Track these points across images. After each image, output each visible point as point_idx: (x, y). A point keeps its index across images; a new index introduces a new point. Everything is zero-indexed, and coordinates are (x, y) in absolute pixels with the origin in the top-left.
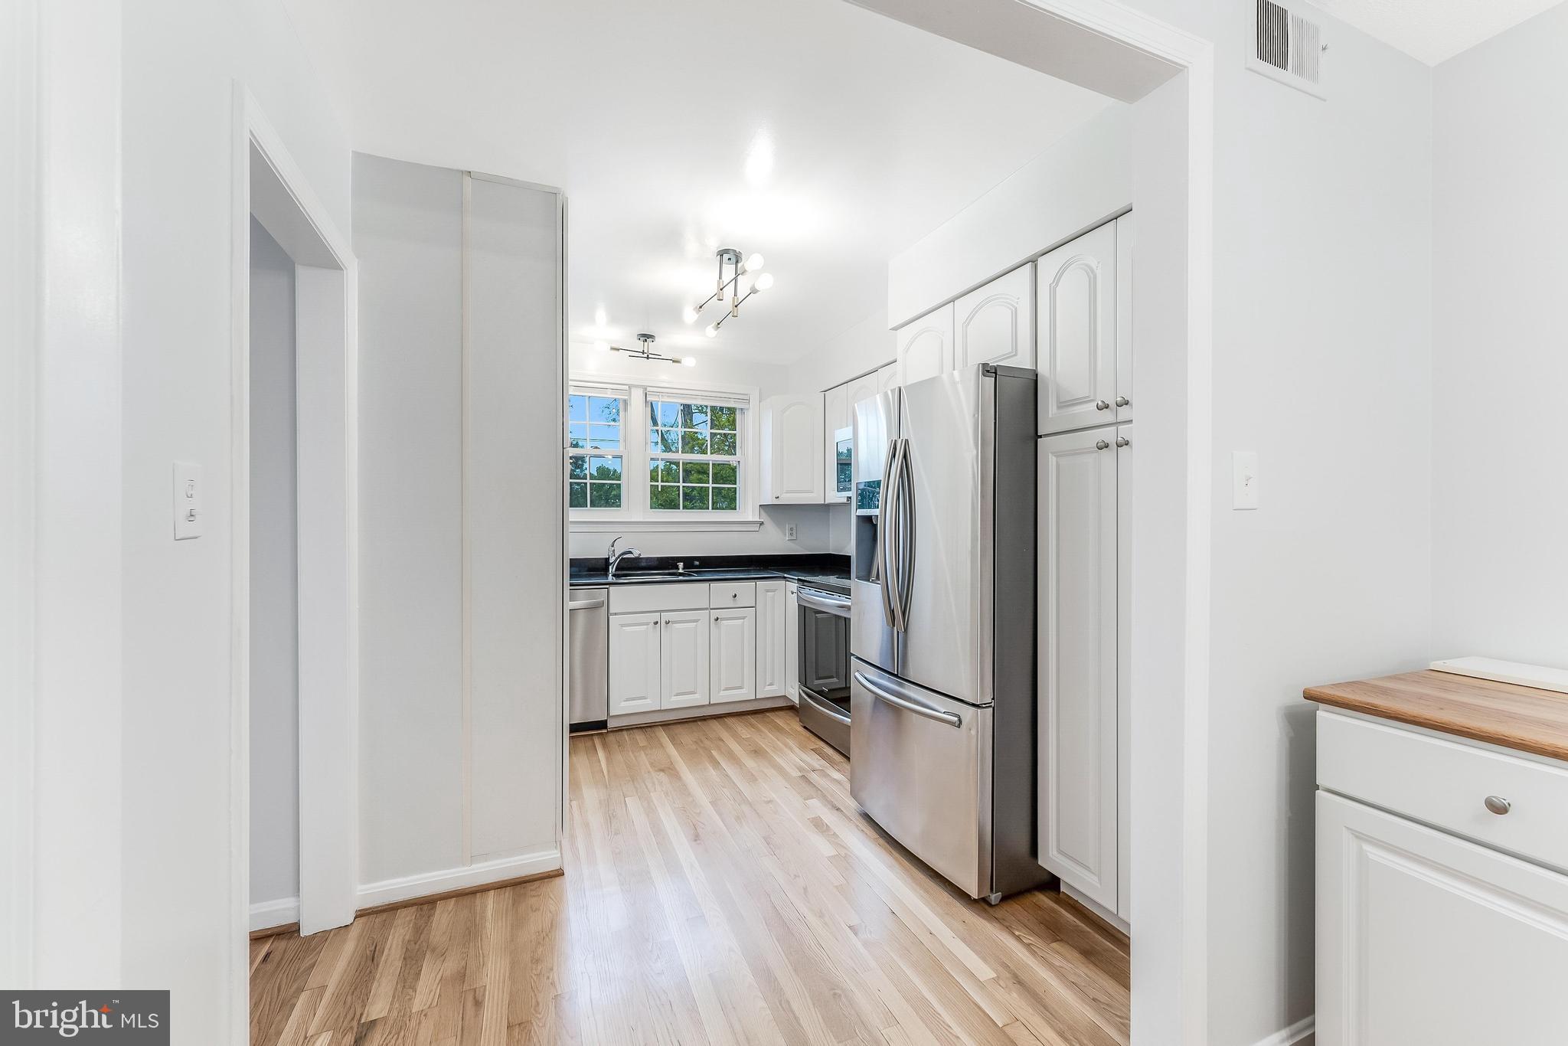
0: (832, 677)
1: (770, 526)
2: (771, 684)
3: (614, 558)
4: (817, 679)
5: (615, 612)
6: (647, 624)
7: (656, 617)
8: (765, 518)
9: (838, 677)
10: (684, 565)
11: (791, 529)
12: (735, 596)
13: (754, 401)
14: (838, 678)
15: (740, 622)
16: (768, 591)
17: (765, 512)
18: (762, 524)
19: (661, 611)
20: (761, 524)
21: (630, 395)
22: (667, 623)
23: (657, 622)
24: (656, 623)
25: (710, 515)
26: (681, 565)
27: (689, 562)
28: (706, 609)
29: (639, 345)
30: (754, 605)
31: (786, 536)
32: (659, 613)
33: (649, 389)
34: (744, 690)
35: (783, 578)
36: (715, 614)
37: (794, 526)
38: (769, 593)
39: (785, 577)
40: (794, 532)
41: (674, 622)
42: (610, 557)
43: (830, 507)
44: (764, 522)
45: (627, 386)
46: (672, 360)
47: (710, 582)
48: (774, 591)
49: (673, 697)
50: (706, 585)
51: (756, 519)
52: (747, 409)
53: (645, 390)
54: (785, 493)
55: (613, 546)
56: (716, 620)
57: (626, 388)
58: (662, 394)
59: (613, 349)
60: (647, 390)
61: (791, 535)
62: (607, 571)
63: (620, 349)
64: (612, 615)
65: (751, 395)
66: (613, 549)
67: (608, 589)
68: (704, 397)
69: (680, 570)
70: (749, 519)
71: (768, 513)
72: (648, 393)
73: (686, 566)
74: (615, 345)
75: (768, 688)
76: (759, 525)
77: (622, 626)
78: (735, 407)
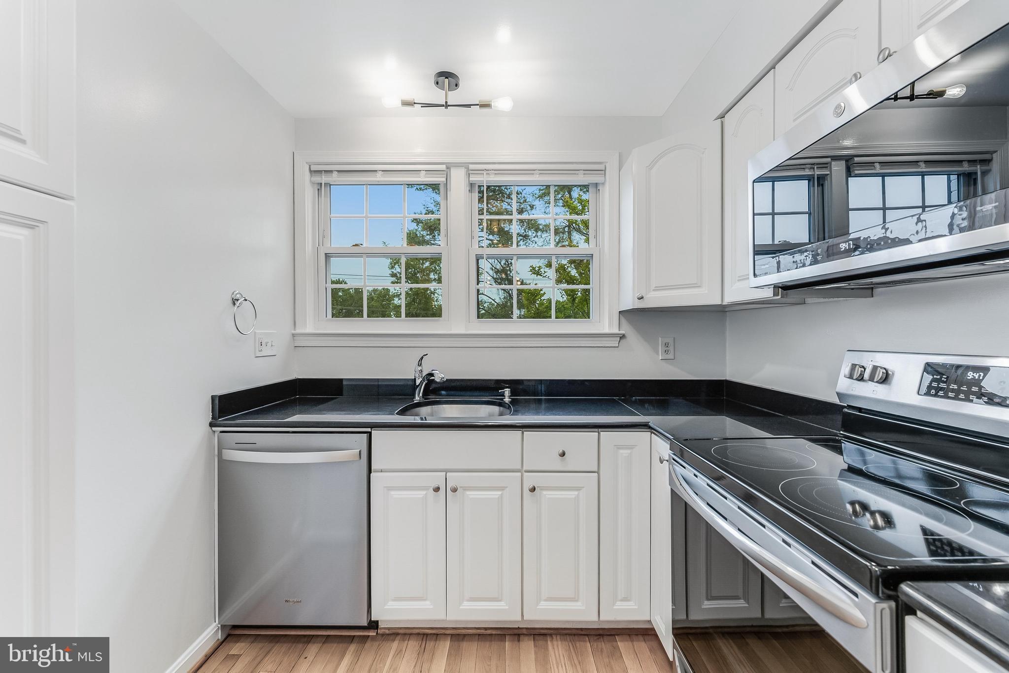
1: (633, 338)
2: (625, 599)
3: (421, 379)
4: (708, 599)
5: (381, 467)
6: (423, 488)
7: (438, 479)
8: (626, 329)
11: (667, 345)
12: (563, 454)
13: (612, 172)
15: (573, 494)
16: (619, 447)
17: (626, 318)
18: (623, 337)
19: (446, 471)
20: (621, 338)
21: (449, 177)
22: (454, 490)
23: (441, 488)
24: (437, 489)
25: (554, 326)
26: (507, 392)
27: (517, 386)
28: (517, 471)
30: (596, 469)
31: (658, 354)
32: (445, 473)
33: (471, 167)
34: (579, 603)
35: (645, 426)
36: (530, 480)
37: (670, 340)
38: (621, 451)
39: (650, 427)
40: (671, 348)
41: (466, 489)
42: (417, 379)
43: (727, 313)
44: (626, 334)
45: (445, 166)
46: (478, 105)
47: (524, 430)
48: (631, 447)
49: (465, 603)
50: (517, 434)
51: (615, 330)
52: (603, 184)
53: (468, 169)
54: (653, 290)
55: (420, 364)
56: (533, 490)
57: (443, 167)
58: (488, 172)
59: (406, 103)
60: (470, 168)
61: (667, 352)
62: (414, 395)
63: (415, 103)
64: (376, 471)
65: (607, 162)
66: (420, 368)
67: (370, 433)
68: (542, 172)
69: (507, 397)
70: (606, 330)
71: (630, 322)
72: (471, 172)
73: (513, 393)
74: (408, 98)
75: (619, 605)
76: (619, 339)
77: (389, 490)
78: (587, 184)
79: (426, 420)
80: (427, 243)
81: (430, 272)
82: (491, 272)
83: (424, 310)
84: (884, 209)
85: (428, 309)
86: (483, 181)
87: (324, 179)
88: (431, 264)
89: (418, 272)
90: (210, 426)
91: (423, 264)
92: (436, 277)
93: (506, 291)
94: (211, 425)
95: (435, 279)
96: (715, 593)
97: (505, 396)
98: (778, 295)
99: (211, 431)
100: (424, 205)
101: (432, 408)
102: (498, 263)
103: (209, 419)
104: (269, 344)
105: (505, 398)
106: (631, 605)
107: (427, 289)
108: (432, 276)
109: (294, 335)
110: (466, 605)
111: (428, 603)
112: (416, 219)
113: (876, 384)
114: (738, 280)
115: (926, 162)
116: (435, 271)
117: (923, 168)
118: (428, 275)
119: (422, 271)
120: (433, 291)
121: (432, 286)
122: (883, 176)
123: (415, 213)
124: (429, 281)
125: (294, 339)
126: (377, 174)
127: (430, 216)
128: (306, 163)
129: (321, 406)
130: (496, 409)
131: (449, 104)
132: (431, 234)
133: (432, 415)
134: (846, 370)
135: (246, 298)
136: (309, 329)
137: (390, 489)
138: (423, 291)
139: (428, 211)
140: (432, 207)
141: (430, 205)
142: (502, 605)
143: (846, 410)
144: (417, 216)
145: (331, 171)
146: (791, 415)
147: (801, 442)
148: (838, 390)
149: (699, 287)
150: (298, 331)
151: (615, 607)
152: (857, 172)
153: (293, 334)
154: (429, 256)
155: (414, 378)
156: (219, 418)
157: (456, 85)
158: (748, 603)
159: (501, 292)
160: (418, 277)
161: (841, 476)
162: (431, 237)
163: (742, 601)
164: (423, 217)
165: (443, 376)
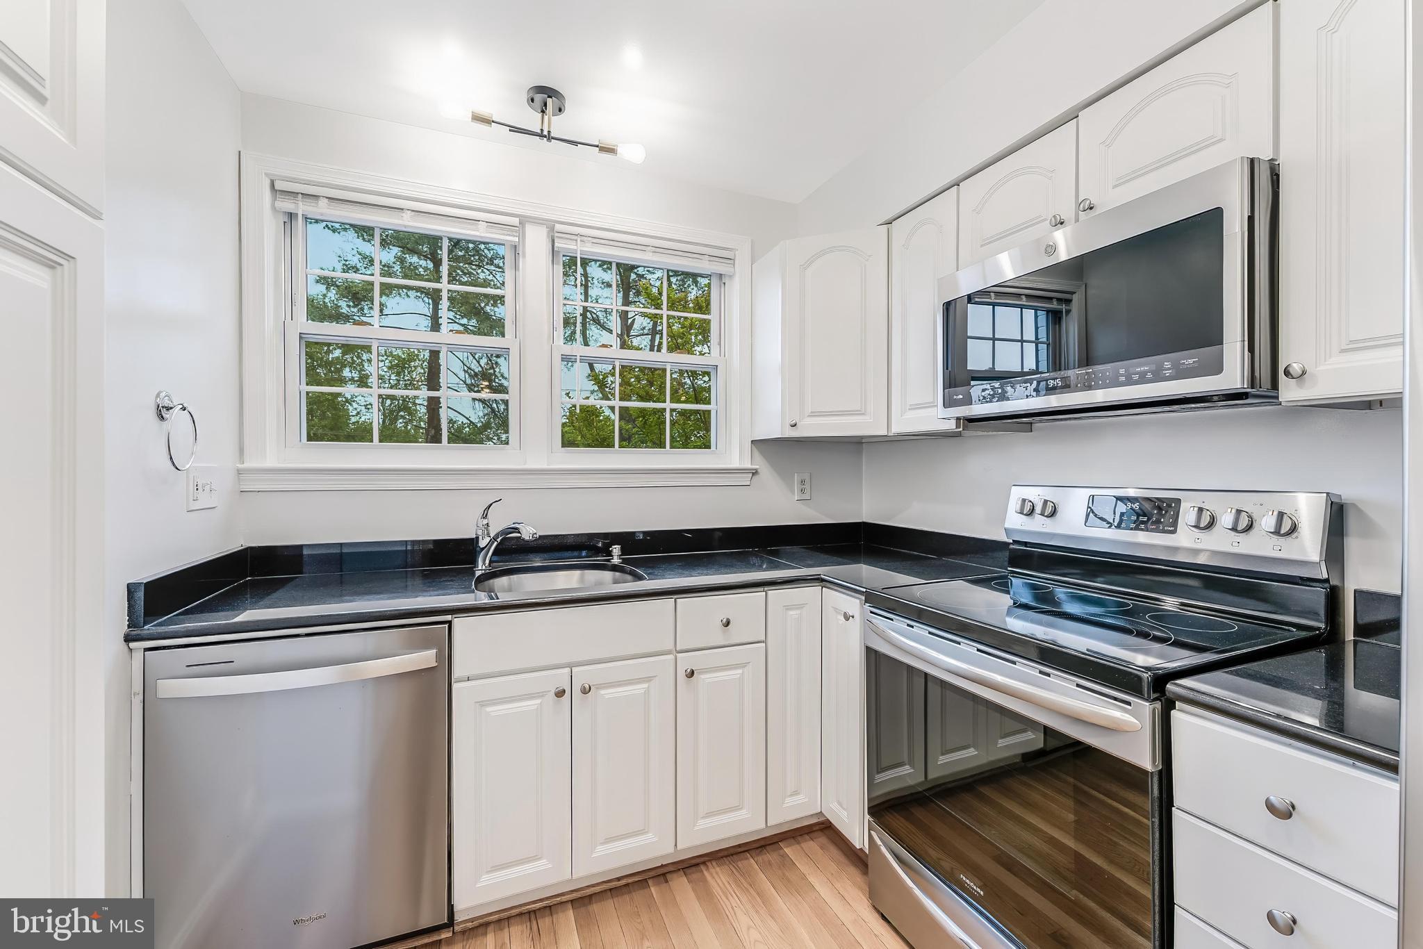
0: (901, 764)
1: (767, 473)
2: (796, 793)
3: (487, 540)
5: (466, 674)
6: (541, 695)
7: (560, 678)
8: (760, 463)
9: (911, 764)
10: (622, 549)
11: (803, 482)
12: (728, 623)
13: (743, 258)
14: (912, 766)
15: (736, 673)
16: (787, 608)
17: (758, 450)
18: (755, 473)
19: (571, 666)
20: (753, 474)
21: (522, 236)
22: (585, 691)
23: (564, 691)
24: (560, 694)
26: (616, 550)
27: (627, 540)
28: (668, 653)
29: (532, 119)
30: (763, 638)
31: (794, 493)
32: (567, 670)
33: (558, 227)
34: (744, 811)
35: (818, 580)
36: (686, 662)
37: (806, 477)
38: (791, 613)
39: (823, 580)
40: (807, 486)
41: (601, 686)
42: (480, 538)
43: (864, 445)
44: (759, 470)
45: (518, 219)
46: (597, 146)
47: (676, 597)
48: (800, 607)
49: (600, 848)
50: (668, 602)
51: (747, 465)
52: (731, 277)
53: (552, 229)
54: (809, 416)
55: (485, 516)
56: (691, 674)
57: (516, 221)
58: (583, 238)
59: (479, 119)
60: (555, 229)
61: (802, 491)
62: (474, 562)
63: (493, 122)
64: (458, 681)
65: (737, 250)
66: (485, 522)
67: (450, 623)
68: (657, 249)
69: (615, 557)
70: (736, 464)
71: (762, 453)
72: (556, 235)
73: (624, 552)
74: (485, 111)
75: (790, 801)
76: (751, 475)
77: (482, 706)
78: (710, 273)
79: (498, 599)
80: (346, 319)
81: (344, 366)
82: (462, 375)
83: (331, 429)
84: (994, 339)
85: (340, 428)
86: (576, 250)
87: (302, 208)
88: (344, 354)
89: (319, 366)
90: (125, 641)
91: (329, 352)
92: (356, 375)
93: (486, 404)
94: (128, 639)
95: (352, 379)
96: (884, 764)
97: (612, 556)
98: (960, 428)
99: (126, 647)
100: (340, 257)
101: (510, 579)
102: (474, 361)
103: (124, 628)
104: (207, 488)
105: (612, 559)
106: (800, 799)
107: (339, 395)
108: (346, 373)
109: (239, 472)
110: (601, 850)
111: (544, 861)
112: (325, 278)
113: (1045, 518)
114: (909, 409)
115: (1027, 296)
116: (352, 365)
117: (1024, 302)
118: (339, 371)
119: (328, 364)
120: (349, 398)
121: (349, 390)
122: (994, 305)
123: (322, 269)
124: (342, 381)
125: (239, 479)
126: (404, 215)
127: (351, 276)
128: (265, 174)
129: (279, 594)
130: (607, 575)
131: (552, 135)
132: (355, 306)
133: (510, 590)
134: (1014, 505)
135: (185, 405)
136: (270, 463)
137: (483, 704)
138: (330, 397)
139: (346, 265)
140: (355, 260)
141: (350, 257)
142: (649, 838)
143: (1011, 546)
144: (326, 273)
145: (316, 197)
146: (944, 556)
147: (959, 584)
148: (1007, 525)
149: (863, 414)
150: (248, 464)
151: (785, 806)
152: (977, 300)
153: (238, 470)
154: (342, 341)
155: (474, 536)
156: (145, 624)
157: (560, 110)
158: (913, 768)
159: (478, 405)
160: (318, 374)
161: (1009, 613)
162: (355, 310)
163: (907, 767)
164: (338, 274)
165: (535, 531)
